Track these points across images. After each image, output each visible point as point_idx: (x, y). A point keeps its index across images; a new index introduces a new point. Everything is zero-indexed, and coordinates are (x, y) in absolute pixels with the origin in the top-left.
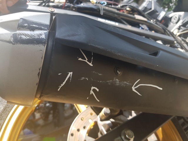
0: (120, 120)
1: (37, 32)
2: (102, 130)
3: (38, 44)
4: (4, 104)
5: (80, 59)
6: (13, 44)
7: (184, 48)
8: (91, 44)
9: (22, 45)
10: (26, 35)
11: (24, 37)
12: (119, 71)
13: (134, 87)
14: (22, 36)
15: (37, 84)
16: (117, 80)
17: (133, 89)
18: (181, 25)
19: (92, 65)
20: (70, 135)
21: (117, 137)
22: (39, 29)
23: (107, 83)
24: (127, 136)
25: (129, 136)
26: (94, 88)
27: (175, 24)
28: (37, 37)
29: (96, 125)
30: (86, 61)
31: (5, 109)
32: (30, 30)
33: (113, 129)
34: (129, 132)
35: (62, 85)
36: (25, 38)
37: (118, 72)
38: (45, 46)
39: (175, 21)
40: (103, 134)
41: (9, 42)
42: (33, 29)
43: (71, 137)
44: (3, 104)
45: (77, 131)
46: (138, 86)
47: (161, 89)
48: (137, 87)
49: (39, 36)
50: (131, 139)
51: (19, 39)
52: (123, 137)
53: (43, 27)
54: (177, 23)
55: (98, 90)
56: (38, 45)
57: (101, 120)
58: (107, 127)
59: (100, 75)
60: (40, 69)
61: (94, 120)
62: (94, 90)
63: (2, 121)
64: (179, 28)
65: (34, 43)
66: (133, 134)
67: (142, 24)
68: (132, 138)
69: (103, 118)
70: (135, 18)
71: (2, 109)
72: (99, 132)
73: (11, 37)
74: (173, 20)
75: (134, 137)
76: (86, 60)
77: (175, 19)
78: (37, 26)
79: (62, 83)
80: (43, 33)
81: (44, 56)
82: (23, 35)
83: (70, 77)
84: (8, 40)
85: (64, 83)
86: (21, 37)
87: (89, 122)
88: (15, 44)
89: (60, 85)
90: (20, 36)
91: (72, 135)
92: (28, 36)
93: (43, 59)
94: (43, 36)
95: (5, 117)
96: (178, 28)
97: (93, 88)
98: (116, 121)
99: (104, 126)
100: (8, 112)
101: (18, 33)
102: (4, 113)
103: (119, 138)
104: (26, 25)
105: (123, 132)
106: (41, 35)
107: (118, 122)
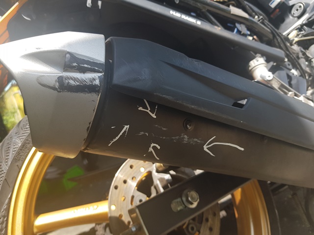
0: (184, 173)
1: (88, 76)
2: (157, 185)
3: (90, 92)
4: (22, 137)
5: (140, 108)
6: (58, 92)
7: (299, 68)
8: (157, 94)
9: (69, 93)
10: (75, 79)
11: (72, 82)
12: (190, 126)
13: (207, 146)
14: (69, 81)
15: (84, 140)
16: (186, 136)
17: (205, 148)
18: (304, 22)
19: (155, 117)
20: (114, 188)
21: (176, 198)
22: (91, 71)
23: (173, 139)
24: (190, 199)
25: (192, 198)
26: (155, 145)
27: (296, 19)
28: (89, 83)
29: (149, 176)
30: (148, 111)
31: (23, 146)
32: (80, 72)
33: (172, 187)
34: (194, 194)
35: (115, 140)
36: (74, 83)
37: (188, 126)
38: (99, 95)
39: (297, 14)
40: (159, 193)
41: (54, 88)
42: (83, 70)
43: (114, 190)
44: (20, 138)
45: (123, 183)
46: (212, 145)
47: (243, 149)
48: (210, 146)
49: (92, 82)
50: (194, 203)
51: (66, 84)
52: (184, 199)
53: (97, 69)
54: (299, 17)
55: (159, 147)
56: (89, 95)
57: (158, 171)
58: (165, 183)
59: (164, 130)
60: (90, 123)
61: (148, 170)
62: (154, 148)
63: (21, 162)
64: (300, 29)
65: (86, 91)
66: (198, 197)
67: (240, 23)
68: (196, 201)
69: (160, 169)
70: (229, 12)
71: (20, 145)
72: (152, 185)
73: (56, 81)
74: (294, 11)
75: (198, 200)
76: (148, 109)
77: (297, 10)
78: (89, 67)
79: (115, 138)
80: (97, 77)
81: (96, 108)
82: (72, 79)
83: (125, 131)
84: (52, 85)
85: (117, 138)
86: (68, 83)
87: (140, 171)
88: (60, 92)
89: (112, 140)
90: (67, 81)
91: (116, 188)
92: (78, 82)
93: (95, 111)
94: (97, 82)
95: (24, 157)
96: (299, 26)
97: (153, 145)
98: (178, 174)
99: (161, 180)
100: (28, 149)
101: (64, 75)
102: (22, 151)
103: (179, 200)
104: (75, 64)
105: (185, 192)
106: (94, 79)
107: (180, 175)
